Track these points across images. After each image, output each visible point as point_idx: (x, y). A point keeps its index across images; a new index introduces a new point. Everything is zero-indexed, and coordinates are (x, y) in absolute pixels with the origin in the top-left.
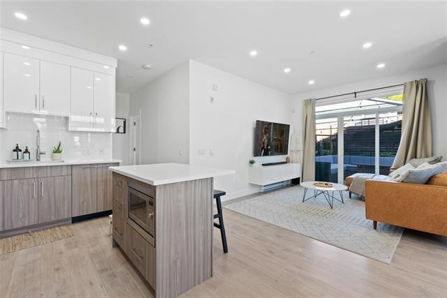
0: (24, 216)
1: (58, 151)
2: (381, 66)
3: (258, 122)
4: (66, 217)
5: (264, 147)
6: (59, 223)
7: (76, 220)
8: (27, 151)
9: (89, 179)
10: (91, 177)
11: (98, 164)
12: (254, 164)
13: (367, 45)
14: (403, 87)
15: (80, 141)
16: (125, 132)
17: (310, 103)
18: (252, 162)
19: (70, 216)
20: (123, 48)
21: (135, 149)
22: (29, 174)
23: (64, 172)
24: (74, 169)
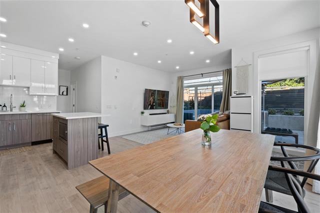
0: (4, 140)
1: (23, 106)
2: (208, 61)
3: (146, 90)
4: (28, 141)
5: (150, 104)
6: (24, 145)
7: (34, 143)
8: (5, 106)
9: (41, 121)
10: (43, 120)
11: (47, 113)
12: (144, 114)
13: (192, 53)
14: (222, 72)
15: (38, 101)
16: (67, 95)
17: (181, 79)
18: (142, 113)
19: (30, 141)
20: (61, 50)
21: (74, 105)
22: (7, 118)
23: (27, 117)
24: (33, 116)
